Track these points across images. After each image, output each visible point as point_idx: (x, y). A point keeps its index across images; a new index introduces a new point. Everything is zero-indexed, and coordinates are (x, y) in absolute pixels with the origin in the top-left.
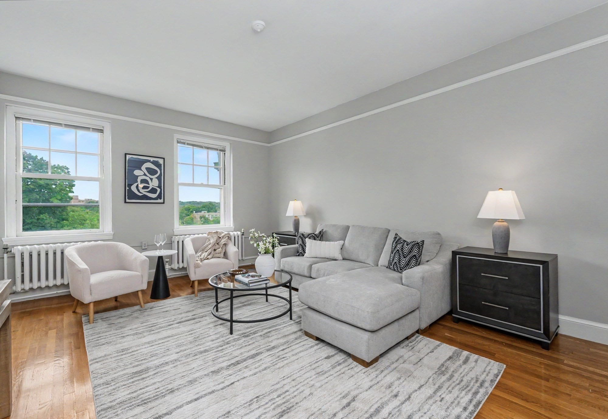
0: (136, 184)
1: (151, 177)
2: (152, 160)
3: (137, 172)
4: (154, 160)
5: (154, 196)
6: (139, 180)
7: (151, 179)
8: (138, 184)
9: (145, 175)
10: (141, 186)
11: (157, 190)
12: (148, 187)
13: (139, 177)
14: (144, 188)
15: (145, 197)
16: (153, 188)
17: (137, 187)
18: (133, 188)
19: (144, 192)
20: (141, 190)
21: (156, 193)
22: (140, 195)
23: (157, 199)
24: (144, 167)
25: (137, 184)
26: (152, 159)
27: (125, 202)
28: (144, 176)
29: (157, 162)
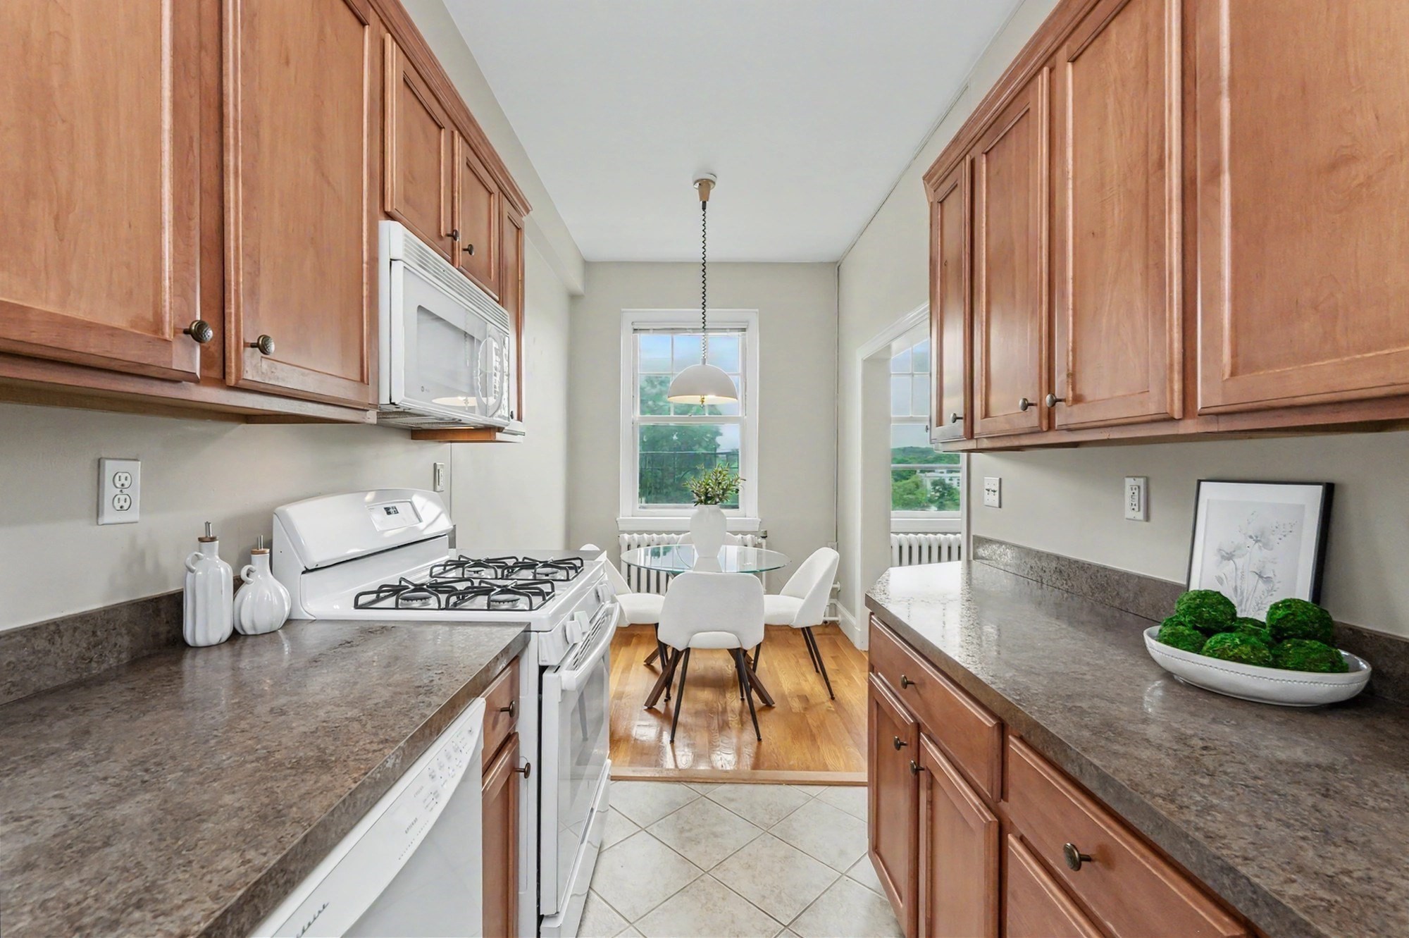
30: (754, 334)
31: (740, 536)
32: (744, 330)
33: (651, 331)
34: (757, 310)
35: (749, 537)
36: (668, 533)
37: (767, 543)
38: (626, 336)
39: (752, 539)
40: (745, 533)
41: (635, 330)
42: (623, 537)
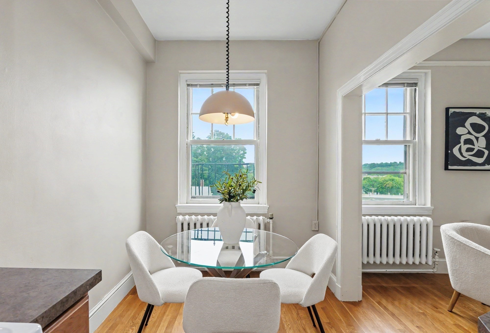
0: (458, 147)
1: (477, 135)
2: (478, 113)
3: (460, 131)
4: (481, 112)
5: (480, 160)
6: (462, 140)
7: (477, 138)
8: (461, 146)
9: (469, 133)
10: (464, 147)
11: (484, 153)
12: (472, 150)
13: (462, 136)
14: (468, 150)
15: (469, 162)
16: (478, 150)
17: (460, 149)
18: (456, 151)
19: (468, 156)
20: (465, 154)
21: (482, 157)
22: (464, 159)
23: (485, 165)
24: (467, 124)
25: (459, 145)
26: (478, 111)
27: (446, 168)
28: (468, 135)
29: (484, 114)
30: (264, 88)
31: (255, 218)
32: (258, 85)
33: (198, 86)
34: (266, 71)
35: (261, 218)
36: (209, 215)
37: (273, 221)
38: (182, 88)
39: (263, 219)
40: (258, 215)
41: (188, 85)
42: (178, 218)
